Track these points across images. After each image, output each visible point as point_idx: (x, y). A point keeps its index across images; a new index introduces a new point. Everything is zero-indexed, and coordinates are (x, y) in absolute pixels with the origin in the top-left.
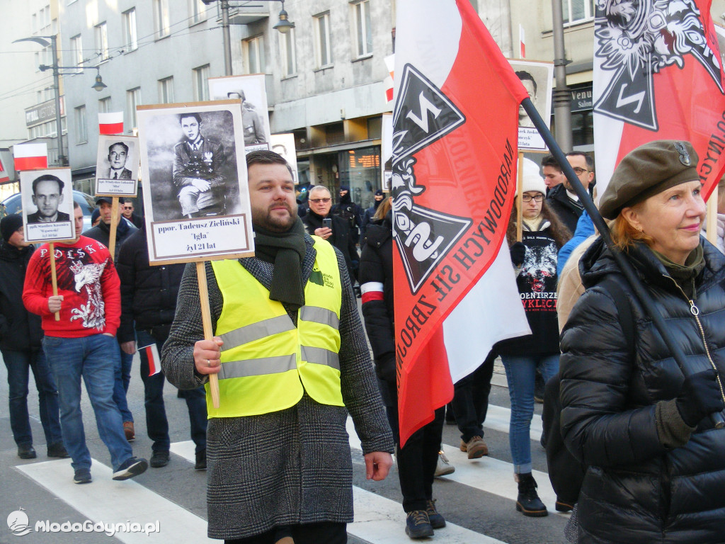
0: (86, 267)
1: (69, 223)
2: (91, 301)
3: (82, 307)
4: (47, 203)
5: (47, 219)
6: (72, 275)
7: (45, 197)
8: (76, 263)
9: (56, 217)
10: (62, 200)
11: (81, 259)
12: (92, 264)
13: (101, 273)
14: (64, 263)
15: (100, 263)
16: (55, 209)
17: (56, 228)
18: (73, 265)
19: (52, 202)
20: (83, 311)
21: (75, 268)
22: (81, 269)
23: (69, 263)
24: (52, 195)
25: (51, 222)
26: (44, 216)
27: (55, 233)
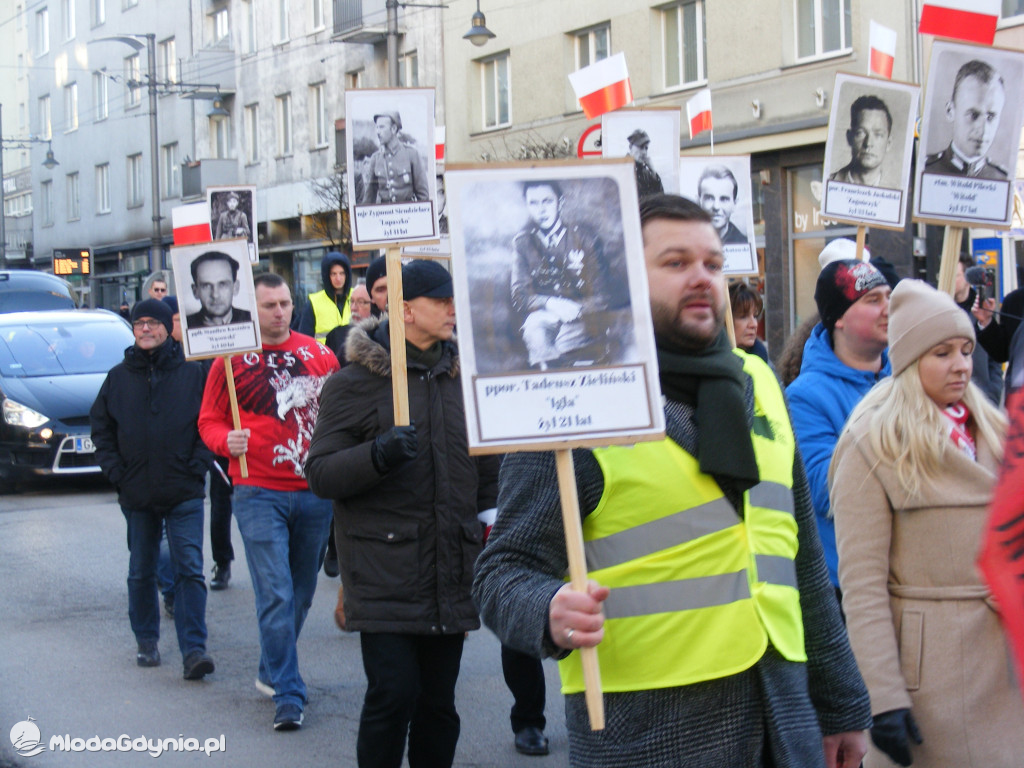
0: (295, 380)
1: (250, 324)
2: (303, 435)
3: (291, 443)
4: (216, 296)
5: (217, 320)
6: (272, 392)
7: (212, 286)
8: (280, 373)
9: (230, 316)
10: (238, 289)
11: (289, 369)
12: (306, 375)
13: (319, 390)
14: (260, 372)
15: (319, 375)
16: (227, 304)
17: (232, 333)
18: (275, 377)
19: (223, 294)
20: (292, 450)
21: (278, 381)
22: (287, 383)
23: (269, 373)
24: (222, 283)
25: (223, 324)
26: (212, 316)
27: (230, 341)
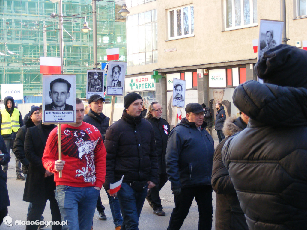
0: (86, 142)
1: (72, 112)
2: (89, 165)
3: (84, 169)
4: (59, 98)
5: (58, 108)
6: (77, 147)
7: (58, 94)
8: (80, 140)
9: (64, 107)
10: (69, 96)
11: (83, 137)
12: (90, 140)
13: (94, 147)
14: (71, 139)
15: (95, 141)
16: (64, 102)
17: (64, 114)
18: (77, 141)
19: (62, 97)
20: (84, 172)
21: (78, 143)
22: (82, 143)
23: (75, 139)
24: (63, 93)
25: (61, 110)
26: (56, 106)
27: (63, 118)
